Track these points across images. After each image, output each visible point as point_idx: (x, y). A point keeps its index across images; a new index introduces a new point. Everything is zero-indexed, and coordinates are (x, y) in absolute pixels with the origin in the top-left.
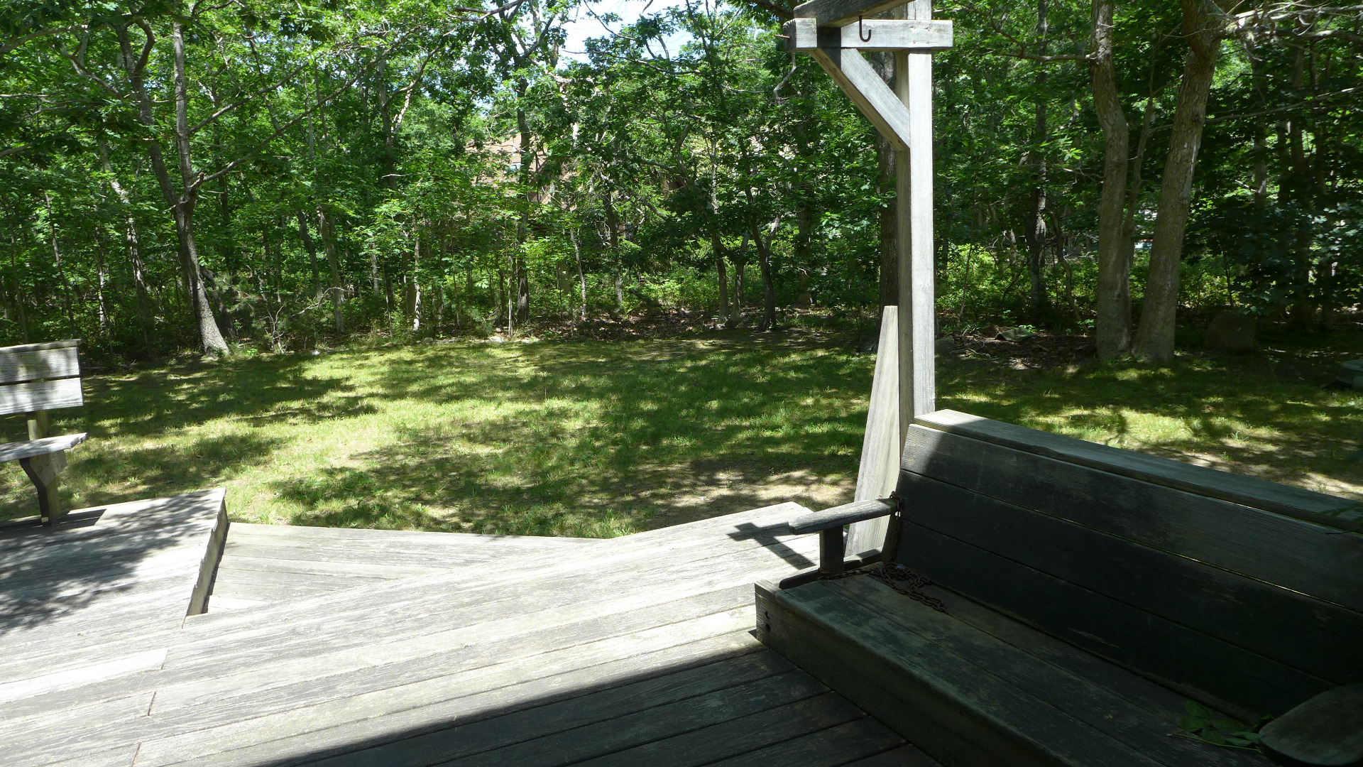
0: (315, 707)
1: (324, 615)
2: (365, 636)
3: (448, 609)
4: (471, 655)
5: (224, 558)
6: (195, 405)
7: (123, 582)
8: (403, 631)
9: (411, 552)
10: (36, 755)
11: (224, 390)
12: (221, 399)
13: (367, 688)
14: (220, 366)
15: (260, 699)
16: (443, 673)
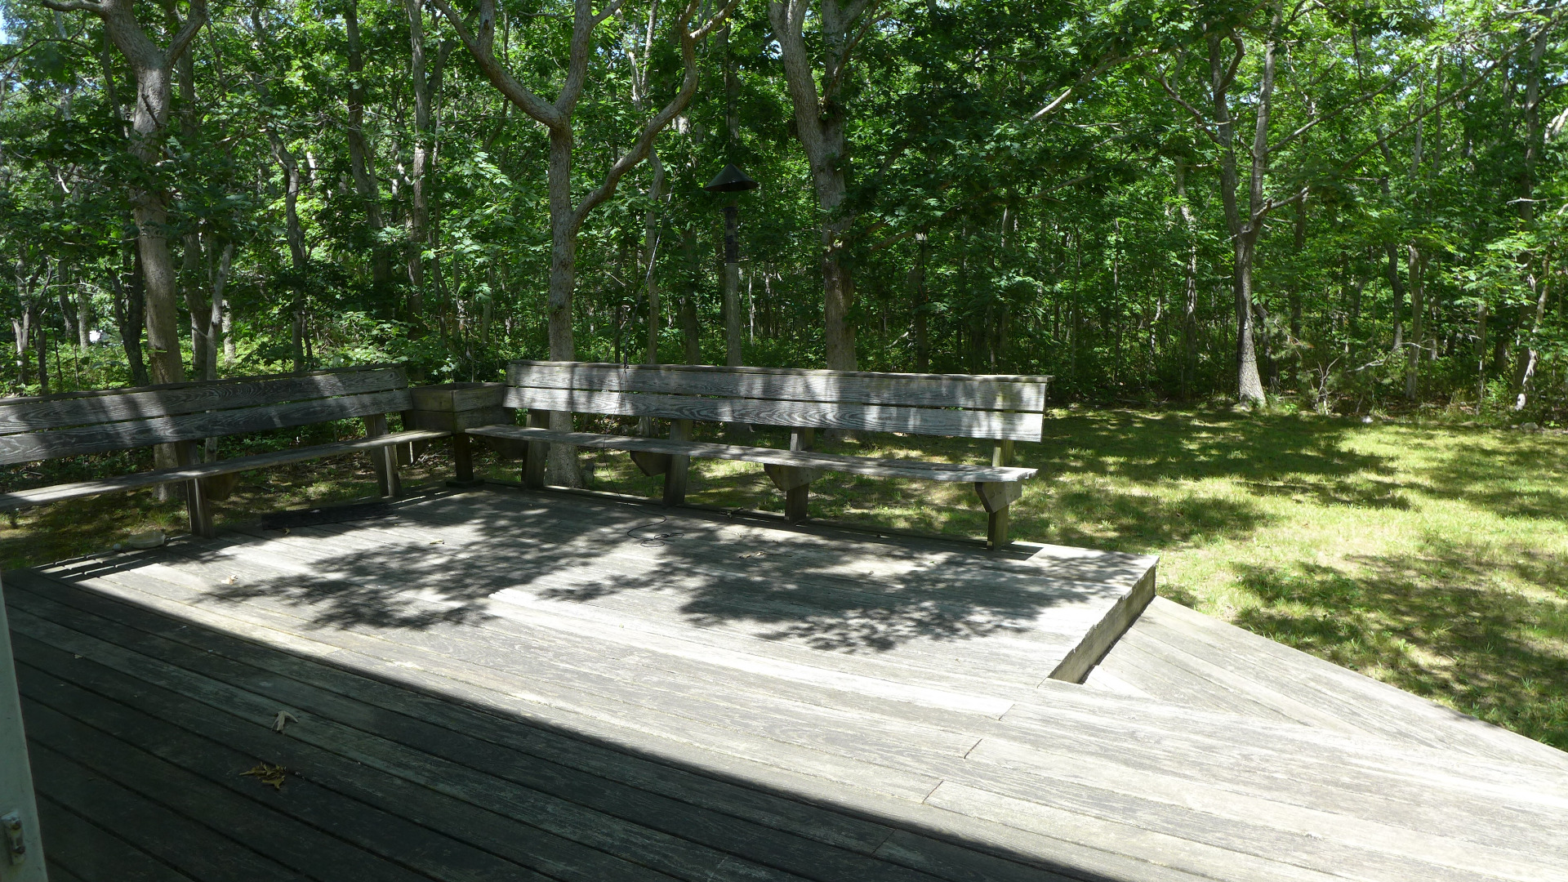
0: (1104, 823)
1: (1173, 729)
2: (1200, 771)
3: (1315, 781)
4: (1307, 848)
5: (1131, 630)
6: (1202, 458)
7: (1023, 623)
8: (1245, 784)
9: (1334, 695)
10: (870, 752)
11: (1240, 446)
12: (1232, 457)
13: (1167, 829)
14: (1251, 418)
15: (1061, 789)
16: (1260, 853)
